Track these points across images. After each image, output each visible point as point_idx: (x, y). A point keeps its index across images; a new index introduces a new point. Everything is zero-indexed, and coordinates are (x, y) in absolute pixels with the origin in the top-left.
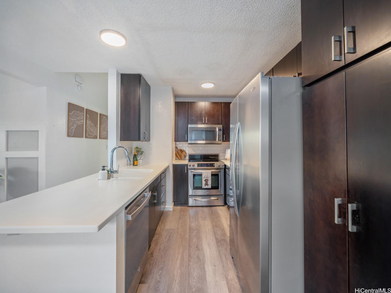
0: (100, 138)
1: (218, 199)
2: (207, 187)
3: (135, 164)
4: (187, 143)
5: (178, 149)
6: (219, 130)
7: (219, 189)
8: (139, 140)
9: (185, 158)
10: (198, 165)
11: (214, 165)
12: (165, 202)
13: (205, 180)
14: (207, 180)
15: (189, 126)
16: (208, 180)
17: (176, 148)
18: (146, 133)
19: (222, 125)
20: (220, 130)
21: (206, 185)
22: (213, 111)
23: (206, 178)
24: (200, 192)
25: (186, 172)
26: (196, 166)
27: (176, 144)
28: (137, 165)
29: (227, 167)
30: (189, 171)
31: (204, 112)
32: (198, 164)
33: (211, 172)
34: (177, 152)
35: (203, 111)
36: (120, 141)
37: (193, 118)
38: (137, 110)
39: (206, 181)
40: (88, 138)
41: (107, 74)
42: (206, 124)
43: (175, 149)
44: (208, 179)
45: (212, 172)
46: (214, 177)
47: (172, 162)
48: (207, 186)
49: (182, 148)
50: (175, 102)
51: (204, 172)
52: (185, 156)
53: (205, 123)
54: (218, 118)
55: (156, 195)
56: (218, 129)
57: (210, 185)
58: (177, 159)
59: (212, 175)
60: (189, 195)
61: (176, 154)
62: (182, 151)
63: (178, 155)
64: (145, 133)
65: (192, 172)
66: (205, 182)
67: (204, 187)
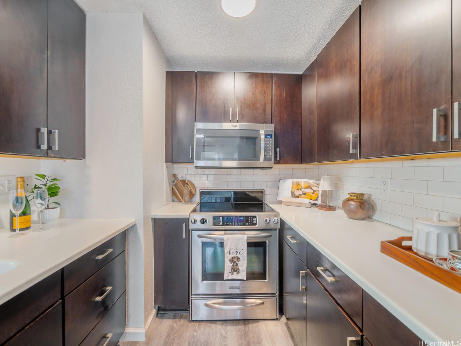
1: (263, 303)
2: (235, 276)
5: (178, 179)
6: (266, 136)
7: (266, 279)
9: (192, 198)
10: (216, 220)
11: (254, 219)
13: (232, 260)
14: (236, 260)
15: (197, 126)
16: (238, 259)
17: (174, 176)
19: (273, 125)
20: (269, 135)
21: (235, 271)
22: (253, 94)
23: (235, 255)
24: (219, 287)
25: (184, 237)
26: (209, 224)
27: (169, 168)
29: (286, 226)
30: (195, 234)
31: (231, 96)
32: (215, 218)
33: (246, 238)
34: (175, 185)
37: (207, 109)
39: (234, 261)
42: (237, 121)
44: (239, 256)
45: (248, 238)
46: (253, 249)
48: (238, 273)
49: (188, 178)
51: (228, 239)
52: (192, 195)
54: (264, 111)
56: (263, 132)
57: (243, 271)
58: (175, 199)
59: (250, 245)
60: (193, 293)
61: (173, 191)
62: (184, 182)
63: (177, 191)
65: (199, 236)
66: (232, 265)
67: (228, 276)
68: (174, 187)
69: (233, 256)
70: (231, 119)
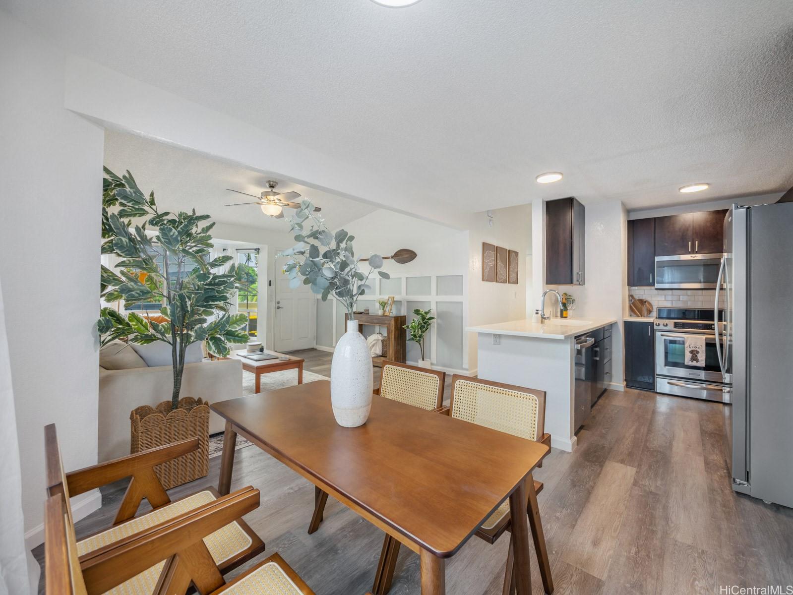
0: (509, 283)
2: (694, 363)
3: (564, 316)
4: (653, 288)
5: (635, 299)
8: (571, 282)
9: (649, 314)
10: (676, 325)
11: (713, 326)
12: (610, 373)
13: (692, 352)
14: (695, 352)
15: (657, 259)
16: (698, 352)
17: (631, 296)
18: (580, 273)
21: (694, 360)
22: (713, 228)
23: (694, 349)
24: (681, 372)
25: (650, 335)
26: (671, 326)
27: (629, 290)
28: (566, 317)
30: (658, 334)
31: (690, 233)
32: (675, 323)
33: (704, 339)
34: (633, 303)
35: (688, 230)
36: (546, 284)
37: (666, 244)
38: (568, 244)
40: (499, 282)
41: (530, 205)
42: (697, 253)
43: (629, 298)
44: (698, 350)
45: (706, 339)
46: (711, 348)
47: (623, 317)
48: (697, 362)
49: (643, 298)
50: (629, 222)
51: (688, 338)
52: (650, 312)
53: (693, 252)
55: (598, 351)
57: (702, 360)
58: (632, 314)
59: (707, 344)
60: (657, 373)
61: (631, 308)
62: (642, 302)
63: (635, 309)
64: (578, 273)
65: (662, 335)
66: (691, 355)
67: (688, 363)
68: (632, 305)
69: (692, 349)
70: (690, 250)
